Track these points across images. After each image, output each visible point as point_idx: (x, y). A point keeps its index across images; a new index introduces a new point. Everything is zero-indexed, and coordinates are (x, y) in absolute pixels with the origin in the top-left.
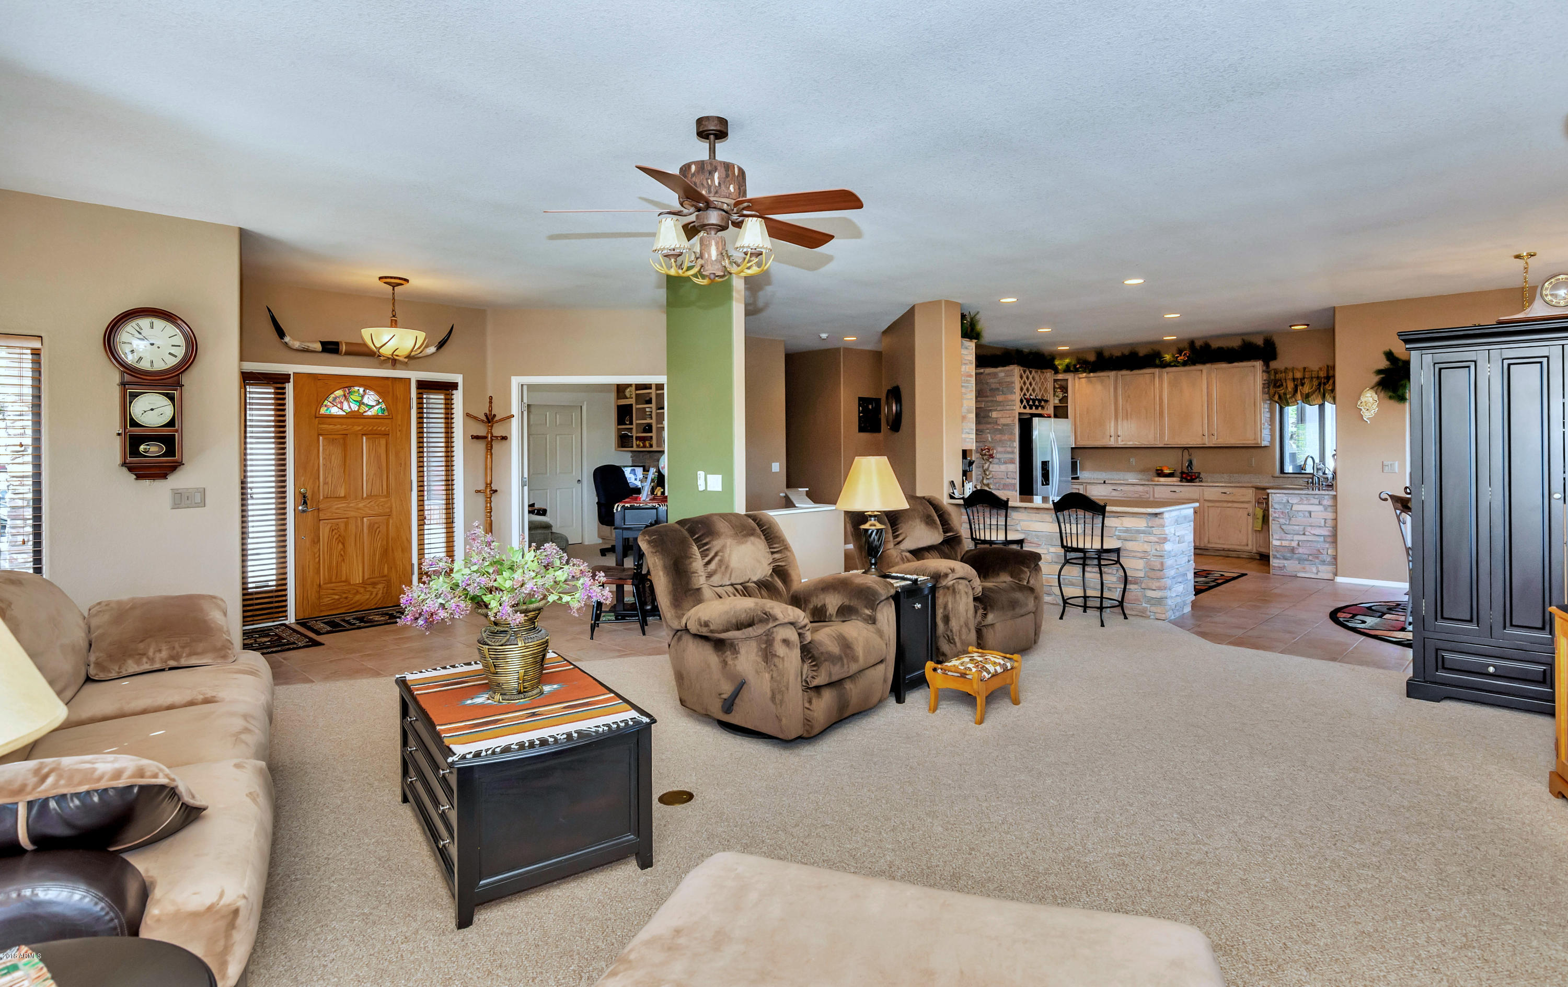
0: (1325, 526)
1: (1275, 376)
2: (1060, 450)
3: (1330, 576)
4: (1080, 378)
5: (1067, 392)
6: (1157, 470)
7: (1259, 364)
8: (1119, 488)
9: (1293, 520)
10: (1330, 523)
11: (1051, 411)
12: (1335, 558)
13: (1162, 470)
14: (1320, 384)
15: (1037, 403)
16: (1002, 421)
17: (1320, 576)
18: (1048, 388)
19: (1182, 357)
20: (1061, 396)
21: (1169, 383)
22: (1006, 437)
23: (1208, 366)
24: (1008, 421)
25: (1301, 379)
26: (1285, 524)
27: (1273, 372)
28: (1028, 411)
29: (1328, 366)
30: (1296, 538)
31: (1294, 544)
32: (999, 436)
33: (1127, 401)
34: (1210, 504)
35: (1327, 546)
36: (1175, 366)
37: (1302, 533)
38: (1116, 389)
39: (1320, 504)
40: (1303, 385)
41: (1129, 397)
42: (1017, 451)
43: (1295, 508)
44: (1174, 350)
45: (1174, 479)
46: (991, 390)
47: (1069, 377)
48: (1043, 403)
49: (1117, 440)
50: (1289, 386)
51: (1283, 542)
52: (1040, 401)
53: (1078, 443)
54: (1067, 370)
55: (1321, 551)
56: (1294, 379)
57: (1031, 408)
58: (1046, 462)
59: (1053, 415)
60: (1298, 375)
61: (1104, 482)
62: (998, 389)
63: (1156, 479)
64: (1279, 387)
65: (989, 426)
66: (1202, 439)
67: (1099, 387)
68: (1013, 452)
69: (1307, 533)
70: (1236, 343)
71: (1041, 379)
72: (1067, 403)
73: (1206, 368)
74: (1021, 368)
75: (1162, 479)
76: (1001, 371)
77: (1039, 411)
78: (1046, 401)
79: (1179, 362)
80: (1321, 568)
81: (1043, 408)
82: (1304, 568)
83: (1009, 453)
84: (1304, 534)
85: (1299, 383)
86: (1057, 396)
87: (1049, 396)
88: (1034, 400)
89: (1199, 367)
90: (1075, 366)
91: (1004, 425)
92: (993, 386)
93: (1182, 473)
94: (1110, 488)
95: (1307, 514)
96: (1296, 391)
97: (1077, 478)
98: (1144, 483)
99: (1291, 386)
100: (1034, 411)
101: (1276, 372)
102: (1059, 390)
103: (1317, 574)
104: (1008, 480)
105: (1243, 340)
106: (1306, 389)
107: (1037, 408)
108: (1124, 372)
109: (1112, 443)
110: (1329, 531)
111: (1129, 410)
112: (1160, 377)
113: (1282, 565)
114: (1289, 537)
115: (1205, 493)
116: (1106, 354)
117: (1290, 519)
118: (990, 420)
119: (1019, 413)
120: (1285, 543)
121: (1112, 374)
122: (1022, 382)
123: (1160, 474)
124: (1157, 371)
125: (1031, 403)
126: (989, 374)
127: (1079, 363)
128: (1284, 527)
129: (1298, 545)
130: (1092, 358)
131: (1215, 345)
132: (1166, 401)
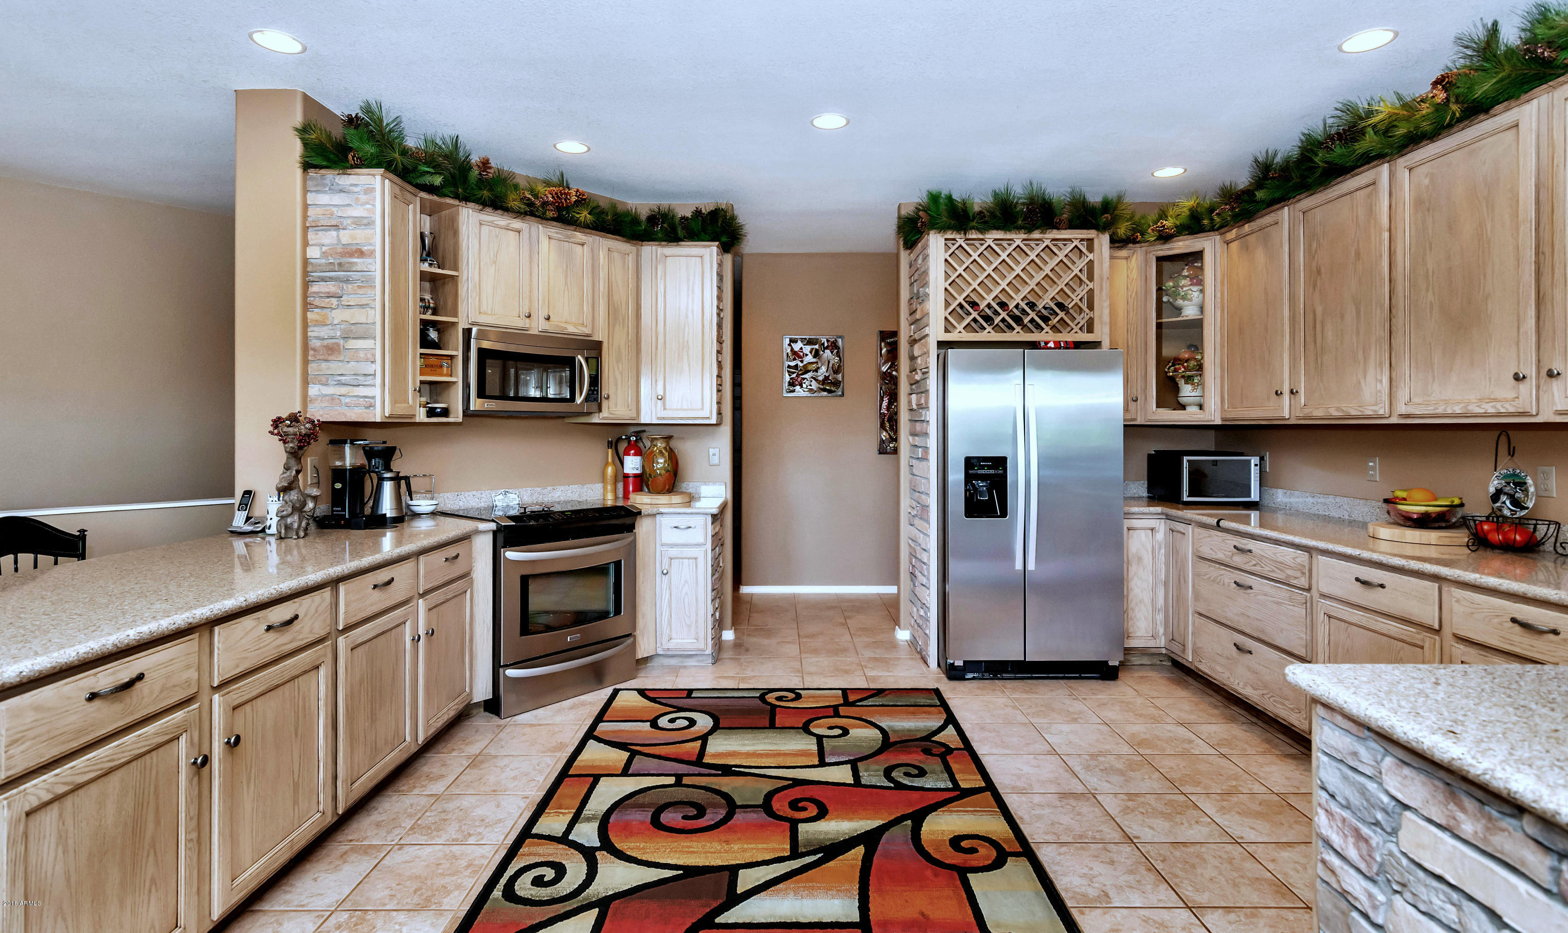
8: (1246, 544)
47: (1208, 243)
61: (1218, 523)
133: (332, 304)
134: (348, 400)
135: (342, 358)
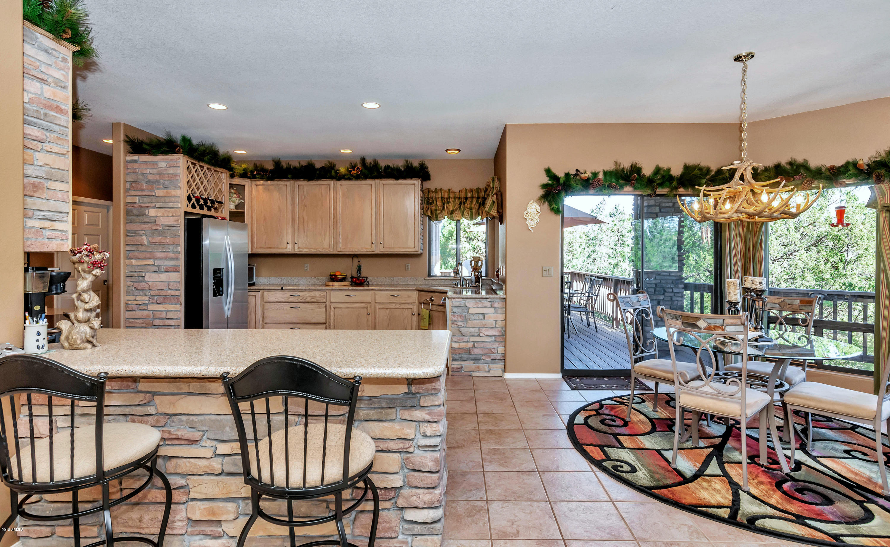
0: (496, 327)
1: (428, 195)
2: (236, 256)
3: (499, 373)
4: (256, 185)
5: (243, 198)
6: (330, 275)
7: (418, 182)
8: (296, 293)
9: (470, 323)
10: (500, 324)
11: (227, 215)
12: (504, 356)
13: (335, 275)
14: (460, 203)
15: (209, 204)
16: (163, 220)
17: (492, 373)
18: (223, 190)
19: (355, 172)
20: (237, 202)
21: (343, 195)
22: (168, 240)
23: (377, 181)
24: (171, 221)
25: (447, 199)
26: (463, 327)
27: (426, 192)
28: (197, 210)
29: (466, 190)
30: (473, 339)
31: (470, 345)
32: (159, 238)
33: (303, 210)
34: (381, 306)
35: (497, 345)
36: (349, 179)
37: (476, 334)
38: (293, 198)
39: (492, 306)
40: (448, 203)
41: (306, 206)
42: (182, 257)
43: (472, 311)
44: (348, 165)
45: (347, 283)
46: (148, 182)
47: (247, 183)
48: (216, 205)
49: (294, 247)
50: (438, 204)
51: (461, 344)
52: (213, 202)
53: (254, 250)
54: (244, 175)
55: (493, 350)
56: (442, 198)
57: (201, 208)
58: (219, 269)
59: (228, 218)
60: (446, 195)
61: (282, 288)
62: (158, 182)
63: (331, 284)
64: (431, 204)
65: (143, 226)
66: (372, 247)
67: (276, 194)
68: (176, 258)
69: (481, 334)
70: (400, 164)
71: (214, 178)
72: (244, 210)
73: (375, 183)
74: (190, 160)
75: (336, 284)
76: (162, 161)
77: (212, 213)
78: (220, 203)
79: (352, 176)
80: (493, 366)
81: (216, 209)
82: (478, 367)
83: (171, 259)
84: (479, 335)
85: (445, 202)
86: (233, 202)
87: (224, 198)
88: (205, 200)
89: (369, 182)
90: (252, 172)
91: (166, 225)
92: (151, 178)
93: (352, 278)
94: (288, 294)
95: (481, 317)
96: (443, 208)
97: (253, 284)
98: (321, 288)
99: (440, 204)
100: (205, 212)
101: (429, 191)
102: (235, 195)
103: (489, 371)
104: (169, 292)
105: (407, 161)
106: (451, 207)
107: (209, 209)
108: (302, 182)
109: (288, 249)
110: (500, 331)
111: (306, 218)
112: (335, 189)
113: (459, 366)
114: (465, 339)
115: (377, 296)
116: (284, 165)
117: (467, 322)
118: (146, 219)
119: (186, 213)
120: (462, 345)
121: (290, 183)
122: (190, 176)
123: (333, 278)
124: (332, 182)
125: (202, 202)
126: (146, 163)
127: (256, 170)
128: (462, 330)
129: (474, 346)
130: (270, 166)
131: (382, 164)
132: (339, 210)
133: (38, 147)
134: (48, 233)
135: (45, 196)
